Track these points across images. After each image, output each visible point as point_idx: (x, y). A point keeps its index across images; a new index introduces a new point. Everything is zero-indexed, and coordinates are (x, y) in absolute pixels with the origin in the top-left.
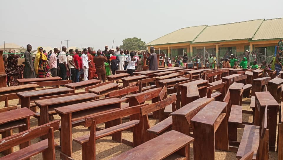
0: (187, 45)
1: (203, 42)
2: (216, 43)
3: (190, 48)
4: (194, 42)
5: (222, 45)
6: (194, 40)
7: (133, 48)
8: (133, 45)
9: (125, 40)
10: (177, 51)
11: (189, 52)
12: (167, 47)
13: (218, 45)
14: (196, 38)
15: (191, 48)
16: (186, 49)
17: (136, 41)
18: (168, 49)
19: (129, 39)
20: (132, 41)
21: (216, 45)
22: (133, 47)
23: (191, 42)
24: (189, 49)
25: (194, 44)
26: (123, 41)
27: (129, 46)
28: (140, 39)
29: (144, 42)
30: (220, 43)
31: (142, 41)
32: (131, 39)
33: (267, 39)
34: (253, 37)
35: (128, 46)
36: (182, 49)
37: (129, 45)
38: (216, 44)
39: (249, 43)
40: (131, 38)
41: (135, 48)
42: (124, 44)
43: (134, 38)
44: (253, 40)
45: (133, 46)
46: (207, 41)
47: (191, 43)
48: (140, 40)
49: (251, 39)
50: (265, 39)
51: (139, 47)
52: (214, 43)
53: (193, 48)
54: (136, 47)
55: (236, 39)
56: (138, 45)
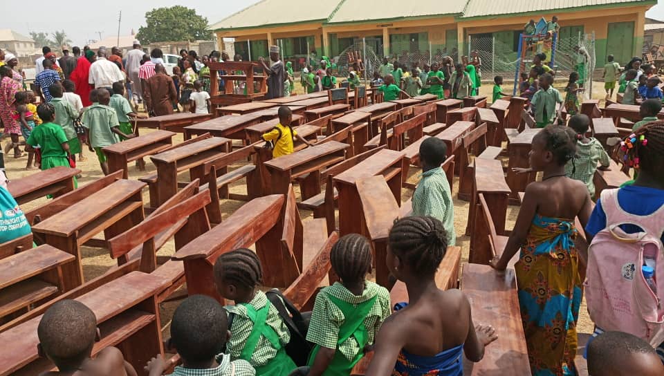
0: (314, 27)
1: (353, 22)
2: (384, 23)
3: (322, 36)
4: (331, 21)
5: (397, 29)
6: (331, 17)
7: (175, 34)
8: (175, 25)
9: (153, 12)
10: (290, 44)
11: (320, 46)
12: (266, 34)
13: (389, 29)
14: (335, 11)
15: (325, 37)
16: (312, 38)
17: (182, 16)
18: (269, 38)
19: (161, 9)
20: (173, 15)
21: (384, 28)
22: (177, 32)
23: (324, 21)
24: (320, 38)
25: (331, 25)
26: (147, 14)
27: (165, 29)
28: (194, 10)
29: (203, 18)
30: (392, 25)
31: (200, 15)
32: (167, 10)
33: (495, 15)
34: (465, 10)
35: (161, 29)
36: (304, 39)
37: (164, 26)
38: (383, 26)
39: (455, 25)
40: (169, 7)
41: (181, 34)
42: (150, 25)
43: (177, 7)
44: (464, 17)
45: (177, 30)
46: (362, 19)
47: (323, 24)
48: (192, 12)
49: (461, 14)
50: (490, 15)
51: (192, 31)
52: (379, 23)
53: (331, 36)
54: (183, 31)
55: (429, 14)
56: (190, 27)
